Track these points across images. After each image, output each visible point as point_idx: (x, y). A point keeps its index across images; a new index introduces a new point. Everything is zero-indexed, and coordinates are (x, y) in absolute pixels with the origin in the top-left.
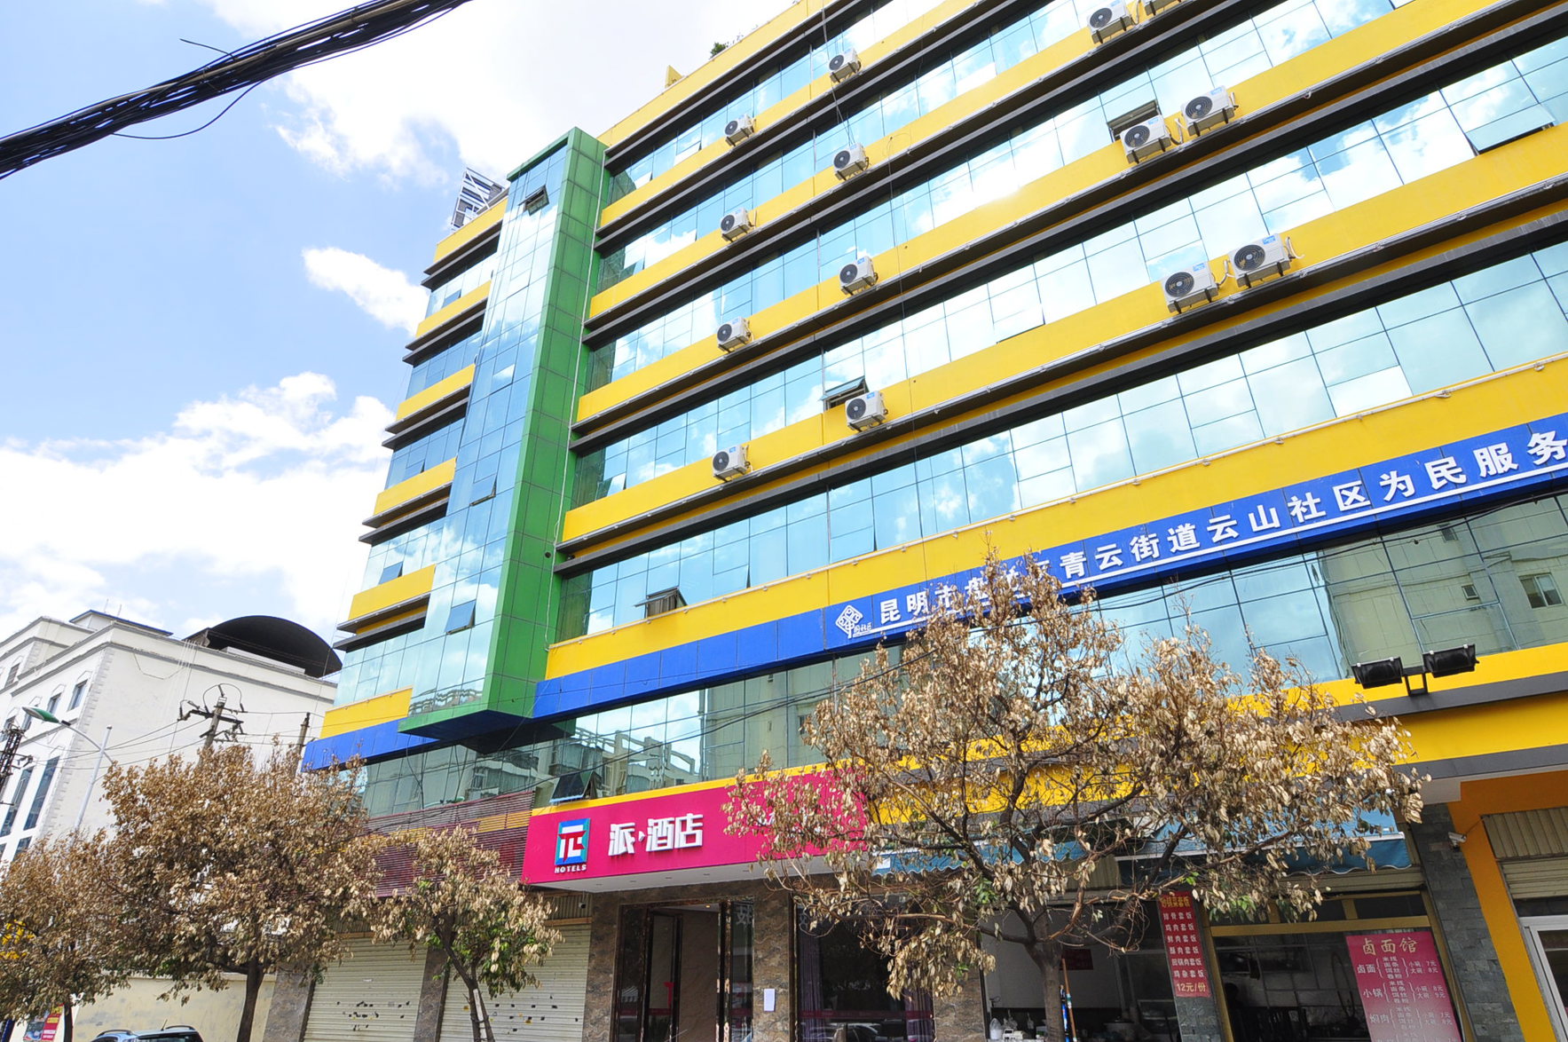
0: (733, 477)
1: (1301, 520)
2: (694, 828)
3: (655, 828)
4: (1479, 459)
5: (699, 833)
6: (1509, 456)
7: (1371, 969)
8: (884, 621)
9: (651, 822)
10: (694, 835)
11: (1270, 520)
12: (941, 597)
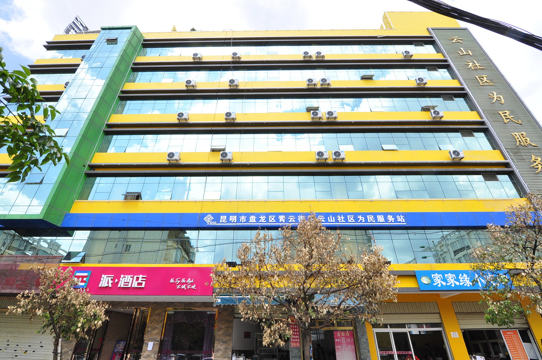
0: (173, 162)
1: (340, 222)
2: (142, 281)
3: (124, 278)
4: (378, 218)
5: (144, 283)
6: (384, 219)
7: (339, 340)
8: (221, 222)
9: (122, 276)
10: (142, 283)
11: (333, 220)
12: (241, 219)
